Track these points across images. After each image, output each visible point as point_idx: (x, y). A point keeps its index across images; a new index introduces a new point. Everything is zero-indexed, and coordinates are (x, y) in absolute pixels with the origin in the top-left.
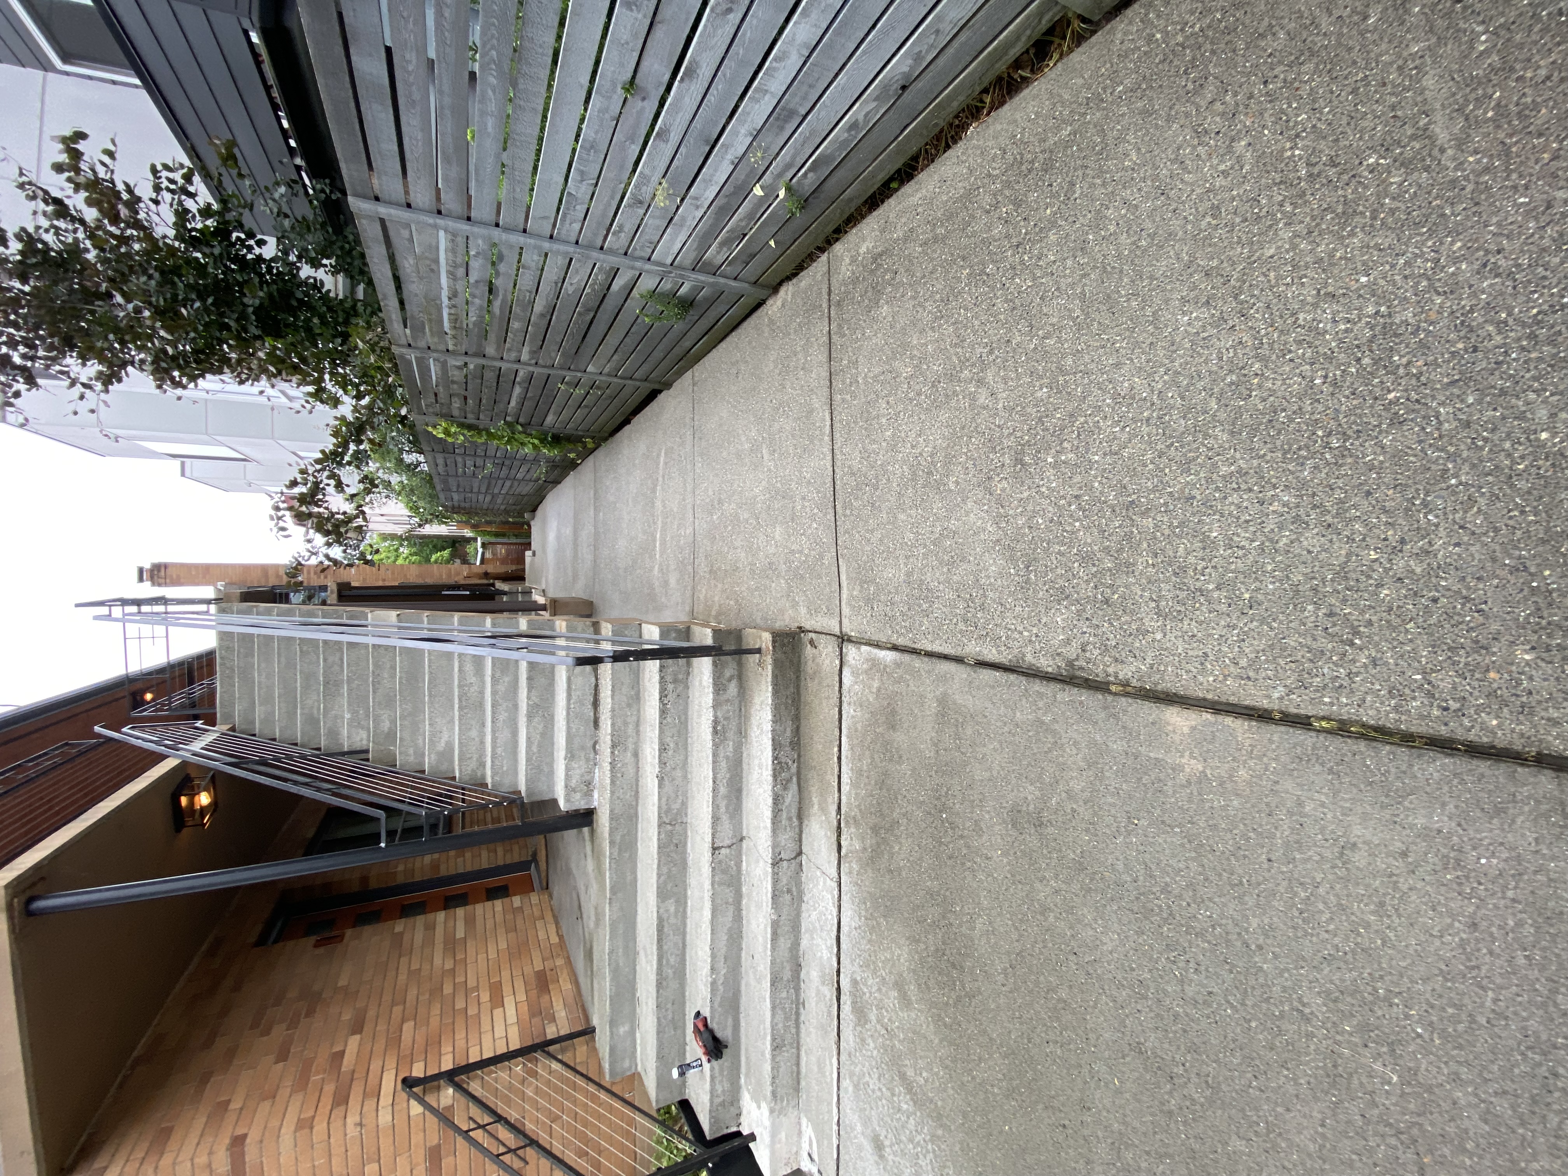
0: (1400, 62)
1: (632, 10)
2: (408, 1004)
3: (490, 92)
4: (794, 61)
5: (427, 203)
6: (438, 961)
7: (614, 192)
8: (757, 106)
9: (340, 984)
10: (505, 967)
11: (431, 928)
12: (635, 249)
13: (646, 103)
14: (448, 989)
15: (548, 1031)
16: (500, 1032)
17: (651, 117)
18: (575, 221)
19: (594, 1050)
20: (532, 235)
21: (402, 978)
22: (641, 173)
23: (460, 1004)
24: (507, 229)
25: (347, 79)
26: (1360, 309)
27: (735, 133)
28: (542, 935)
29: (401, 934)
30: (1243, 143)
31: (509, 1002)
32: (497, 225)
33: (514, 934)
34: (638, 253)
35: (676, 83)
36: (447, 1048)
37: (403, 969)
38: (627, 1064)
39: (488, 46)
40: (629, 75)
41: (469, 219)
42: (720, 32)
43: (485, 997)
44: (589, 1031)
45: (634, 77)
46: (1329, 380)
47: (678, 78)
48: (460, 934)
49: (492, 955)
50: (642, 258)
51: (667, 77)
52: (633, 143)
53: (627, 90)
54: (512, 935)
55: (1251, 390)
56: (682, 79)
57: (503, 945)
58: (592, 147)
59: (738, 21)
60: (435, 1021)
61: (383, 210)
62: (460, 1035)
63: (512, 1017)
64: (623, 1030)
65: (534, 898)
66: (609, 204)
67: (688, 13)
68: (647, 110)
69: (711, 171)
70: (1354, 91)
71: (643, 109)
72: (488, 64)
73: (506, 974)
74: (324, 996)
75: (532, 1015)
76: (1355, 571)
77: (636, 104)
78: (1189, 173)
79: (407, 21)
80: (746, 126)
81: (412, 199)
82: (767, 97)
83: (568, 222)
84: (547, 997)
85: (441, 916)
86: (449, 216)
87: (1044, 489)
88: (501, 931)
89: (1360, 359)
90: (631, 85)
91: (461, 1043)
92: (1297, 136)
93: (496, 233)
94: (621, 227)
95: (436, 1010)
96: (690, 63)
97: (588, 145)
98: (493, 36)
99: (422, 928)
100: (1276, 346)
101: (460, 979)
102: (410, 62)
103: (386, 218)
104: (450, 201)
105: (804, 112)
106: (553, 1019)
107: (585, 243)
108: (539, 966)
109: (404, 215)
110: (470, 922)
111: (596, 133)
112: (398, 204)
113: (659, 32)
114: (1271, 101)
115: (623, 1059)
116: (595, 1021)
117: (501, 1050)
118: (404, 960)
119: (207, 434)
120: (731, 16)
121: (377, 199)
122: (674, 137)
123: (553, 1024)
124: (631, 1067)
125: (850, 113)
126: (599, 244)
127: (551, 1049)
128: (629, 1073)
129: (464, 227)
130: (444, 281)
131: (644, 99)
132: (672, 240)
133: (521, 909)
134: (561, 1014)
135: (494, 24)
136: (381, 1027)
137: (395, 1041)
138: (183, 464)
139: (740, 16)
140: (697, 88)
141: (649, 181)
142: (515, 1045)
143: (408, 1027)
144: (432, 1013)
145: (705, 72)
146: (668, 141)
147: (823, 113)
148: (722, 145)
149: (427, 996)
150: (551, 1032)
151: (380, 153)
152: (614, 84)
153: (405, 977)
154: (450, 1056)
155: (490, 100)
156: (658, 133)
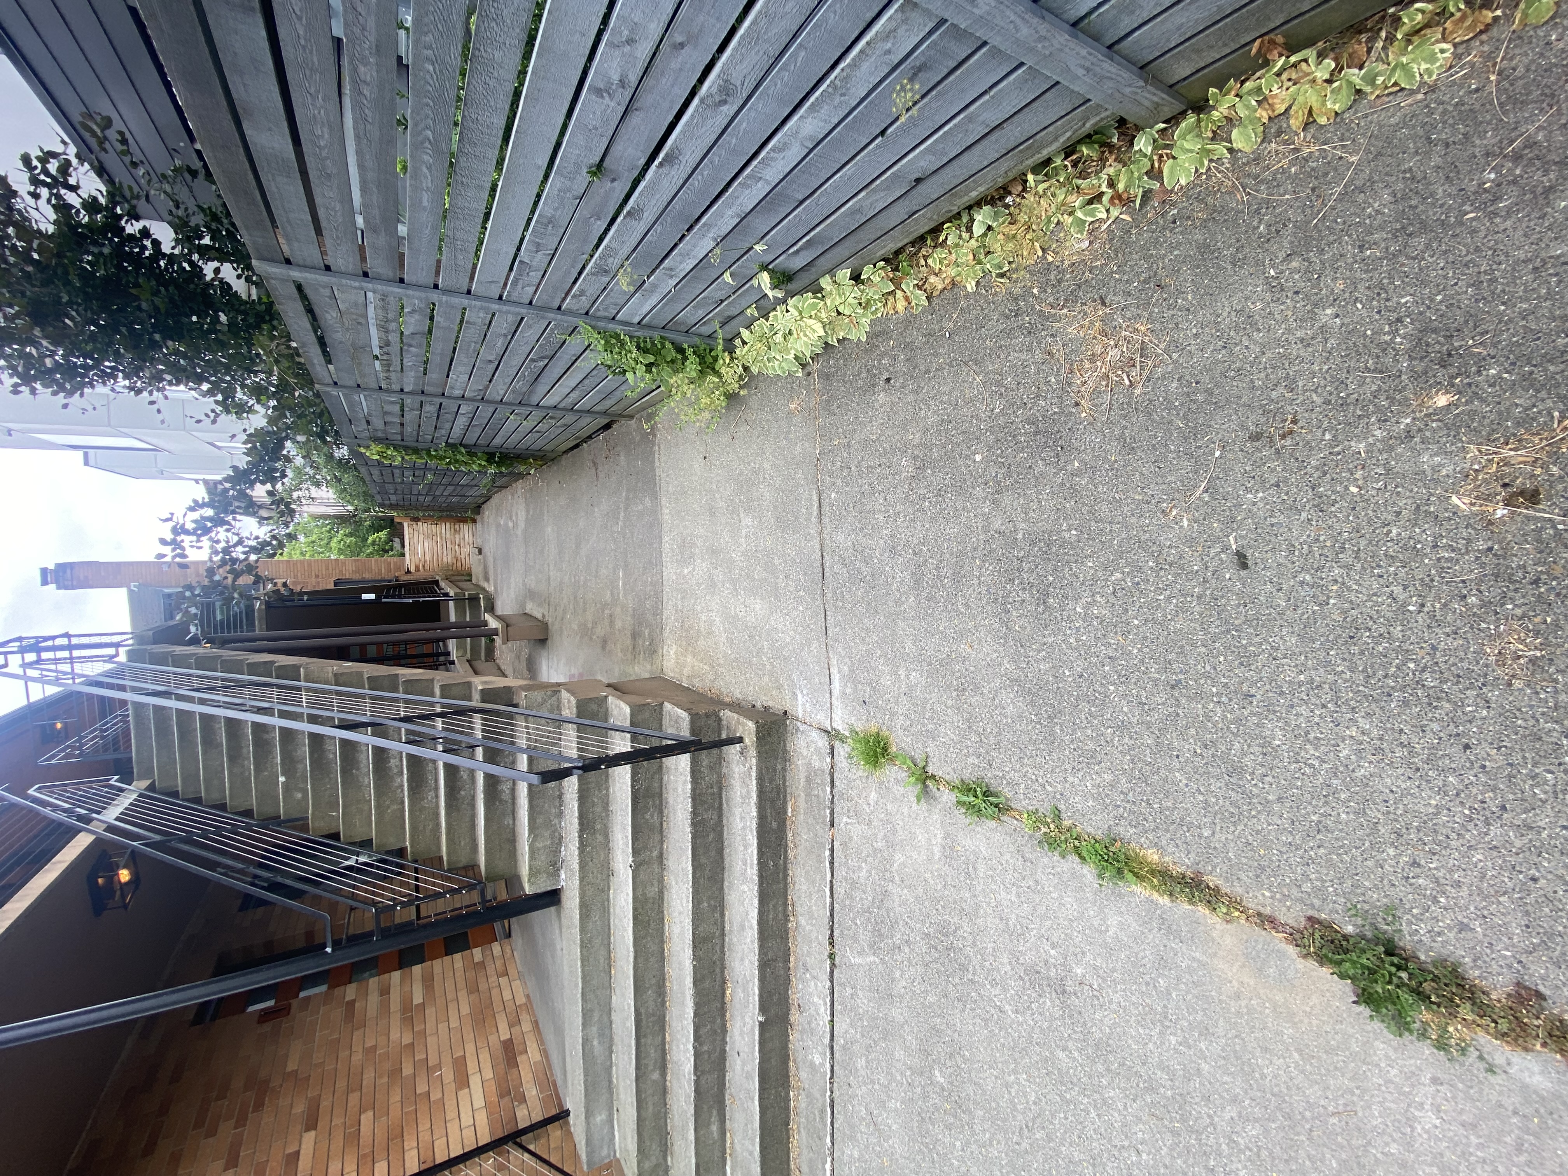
0: (1538, 263)
1: (602, 97)
2: (364, 1090)
3: (425, 170)
4: (795, 153)
5: (351, 267)
6: (395, 1035)
7: (574, 261)
8: (747, 192)
9: (289, 1069)
10: (469, 1036)
11: (385, 991)
12: (598, 309)
13: (615, 184)
14: (408, 1070)
15: (519, 1114)
16: (466, 1120)
17: (623, 196)
18: (528, 285)
19: (569, 1134)
20: (477, 297)
21: (357, 1058)
22: (607, 247)
23: (421, 1088)
24: (446, 292)
25: (241, 150)
26: (1469, 541)
27: (720, 215)
28: (507, 995)
29: (352, 1003)
30: (1329, 311)
31: (475, 1081)
32: (436, 286)
33: (476, 994)
34: (601, 314)
35: (653, 167)
36: (410, 1143)
37: (357, 1048)
38: (605, 1152)
39: (422, 125)
40: (598, 159)
41: (402, 281)
42: (710, 122)
43: (448, 1074)
44: (563, 1115)
45: (602, 160)
46: (1426, 609)
47: (656, 163)
48: (418, 999)
49: (454, 1023)
50: (605, 318)
51: (643, 161)
52: (599, 219)
53: (593, 174)
54: (473, 997)
55: (1329, 598)
56: (661, 164)
57: (465, 1010)
58: (550, 222)
59: (732, 113)
60: (395, 1111)
61: (296, 274)
62: (424, 1126)
63: (479, 1102)
64: (600, 1118)
65: (496, 947)
66: (568, 272)
67: (672, 102)
68: (618, 191)
69: (689, 247)
70: (1477, 284)
71: (613, 189)
72: (422, 143)
73: (470, 1048)
74: (271, 1085)
75: (501, 1096)
76: (1444, 825)
77: (603, 186)
78: (1259, 330)
79: (314, 98)
80: (734, 209)
81: (330, 261)
82: (760, 184)
83: (520, 286)
84: (515, 1070)
85: (396, 975)
86: (378, 278)
87: (1072, 640)
88: (463, 995)
89: (1465, 596)
90: (598, 169)
91: (425, 1136)
92: (1399, 320)
93: (435, 296)
94: (582, 293)
95: (396, 1097)
96: (672, 149)
97: (545, 221)
98: (427, 116)
99: (376, 993)
100: (1362, 554)
101: (419, 1056)
102: (323, 136)
103: (302, 281)
104: (376, 264)
105: (801, 198)
106: (523, 1100)
107: (539, 304)
108: (505, 1036)
109: (324, 278)
110: (428, 982)
111: (556, 209)
112: (312, 268)
113: (635, 119)
114: (1366, 271)
115: (601, 1147)
116: (569, 1105)
117: (470, 1146)
118: (357, 1034)
119: (109, 425)
120: (724, 108)
121: (288, 262)
122: (648, 217)
123: (524, 1106)
124: (609, 1155)
125: (855, 200)
126: (556, 304)
127: (524, 1139)
128: (607, 1161)
129: (397, 290)
130: (374, 331)
131: (613, 180)
132: (641, 304)
133: (482, 965)
134: (532, 1092)
135: (427, 105)
136: (337, 1121)
137: (353, 1137)
138: (86, 455)
139: (735, 108)
140: (677, 174)
141: (616, 254)
142: (485, 1139)
143: (367, 1118)
144: (391, 1101)
145: (689, 158)
146: (640, 219)
147: (823, 199)
148: (704, 224)
149: (385, 1080)
150: (524, 1117)
151: (289, 222)
152: (578, 165)
153: (360, 1057)
154: (415, 1152)
155: (426, 177)
156: (629, 213)
